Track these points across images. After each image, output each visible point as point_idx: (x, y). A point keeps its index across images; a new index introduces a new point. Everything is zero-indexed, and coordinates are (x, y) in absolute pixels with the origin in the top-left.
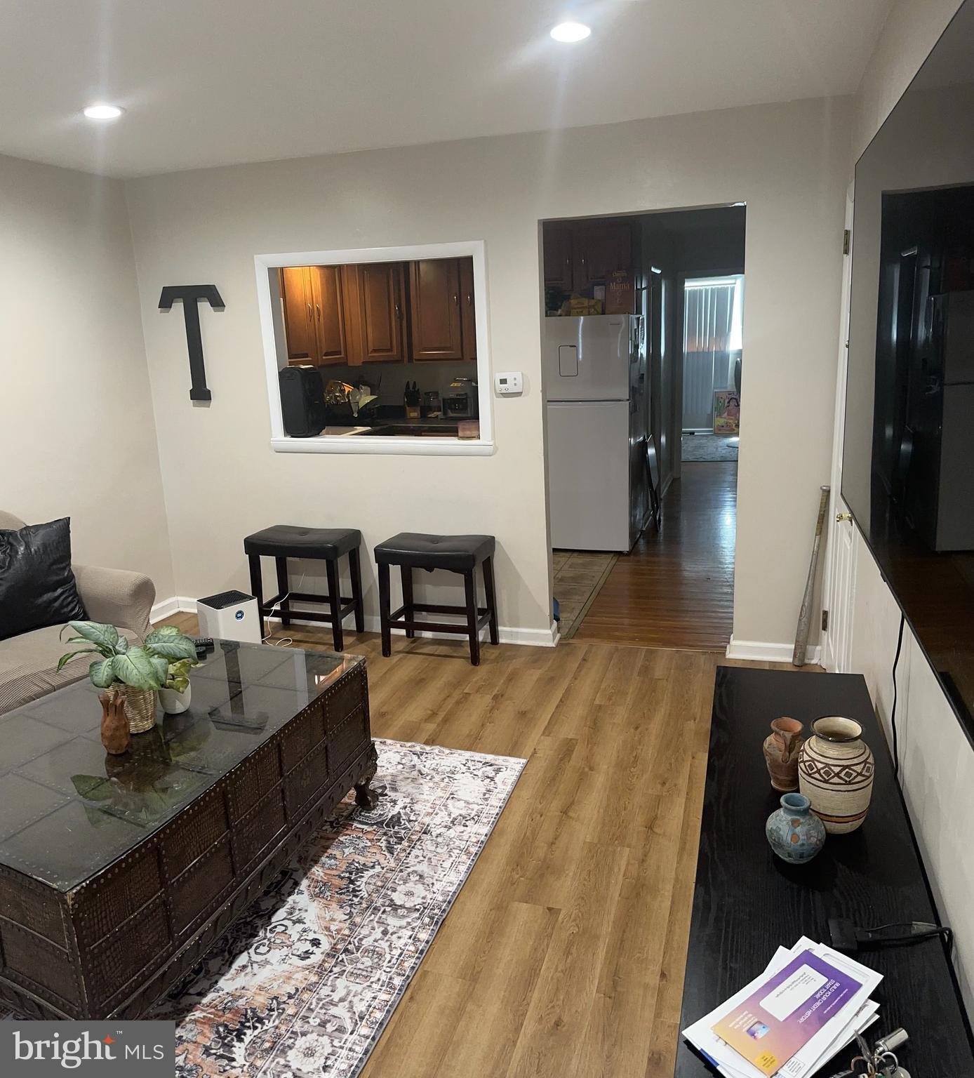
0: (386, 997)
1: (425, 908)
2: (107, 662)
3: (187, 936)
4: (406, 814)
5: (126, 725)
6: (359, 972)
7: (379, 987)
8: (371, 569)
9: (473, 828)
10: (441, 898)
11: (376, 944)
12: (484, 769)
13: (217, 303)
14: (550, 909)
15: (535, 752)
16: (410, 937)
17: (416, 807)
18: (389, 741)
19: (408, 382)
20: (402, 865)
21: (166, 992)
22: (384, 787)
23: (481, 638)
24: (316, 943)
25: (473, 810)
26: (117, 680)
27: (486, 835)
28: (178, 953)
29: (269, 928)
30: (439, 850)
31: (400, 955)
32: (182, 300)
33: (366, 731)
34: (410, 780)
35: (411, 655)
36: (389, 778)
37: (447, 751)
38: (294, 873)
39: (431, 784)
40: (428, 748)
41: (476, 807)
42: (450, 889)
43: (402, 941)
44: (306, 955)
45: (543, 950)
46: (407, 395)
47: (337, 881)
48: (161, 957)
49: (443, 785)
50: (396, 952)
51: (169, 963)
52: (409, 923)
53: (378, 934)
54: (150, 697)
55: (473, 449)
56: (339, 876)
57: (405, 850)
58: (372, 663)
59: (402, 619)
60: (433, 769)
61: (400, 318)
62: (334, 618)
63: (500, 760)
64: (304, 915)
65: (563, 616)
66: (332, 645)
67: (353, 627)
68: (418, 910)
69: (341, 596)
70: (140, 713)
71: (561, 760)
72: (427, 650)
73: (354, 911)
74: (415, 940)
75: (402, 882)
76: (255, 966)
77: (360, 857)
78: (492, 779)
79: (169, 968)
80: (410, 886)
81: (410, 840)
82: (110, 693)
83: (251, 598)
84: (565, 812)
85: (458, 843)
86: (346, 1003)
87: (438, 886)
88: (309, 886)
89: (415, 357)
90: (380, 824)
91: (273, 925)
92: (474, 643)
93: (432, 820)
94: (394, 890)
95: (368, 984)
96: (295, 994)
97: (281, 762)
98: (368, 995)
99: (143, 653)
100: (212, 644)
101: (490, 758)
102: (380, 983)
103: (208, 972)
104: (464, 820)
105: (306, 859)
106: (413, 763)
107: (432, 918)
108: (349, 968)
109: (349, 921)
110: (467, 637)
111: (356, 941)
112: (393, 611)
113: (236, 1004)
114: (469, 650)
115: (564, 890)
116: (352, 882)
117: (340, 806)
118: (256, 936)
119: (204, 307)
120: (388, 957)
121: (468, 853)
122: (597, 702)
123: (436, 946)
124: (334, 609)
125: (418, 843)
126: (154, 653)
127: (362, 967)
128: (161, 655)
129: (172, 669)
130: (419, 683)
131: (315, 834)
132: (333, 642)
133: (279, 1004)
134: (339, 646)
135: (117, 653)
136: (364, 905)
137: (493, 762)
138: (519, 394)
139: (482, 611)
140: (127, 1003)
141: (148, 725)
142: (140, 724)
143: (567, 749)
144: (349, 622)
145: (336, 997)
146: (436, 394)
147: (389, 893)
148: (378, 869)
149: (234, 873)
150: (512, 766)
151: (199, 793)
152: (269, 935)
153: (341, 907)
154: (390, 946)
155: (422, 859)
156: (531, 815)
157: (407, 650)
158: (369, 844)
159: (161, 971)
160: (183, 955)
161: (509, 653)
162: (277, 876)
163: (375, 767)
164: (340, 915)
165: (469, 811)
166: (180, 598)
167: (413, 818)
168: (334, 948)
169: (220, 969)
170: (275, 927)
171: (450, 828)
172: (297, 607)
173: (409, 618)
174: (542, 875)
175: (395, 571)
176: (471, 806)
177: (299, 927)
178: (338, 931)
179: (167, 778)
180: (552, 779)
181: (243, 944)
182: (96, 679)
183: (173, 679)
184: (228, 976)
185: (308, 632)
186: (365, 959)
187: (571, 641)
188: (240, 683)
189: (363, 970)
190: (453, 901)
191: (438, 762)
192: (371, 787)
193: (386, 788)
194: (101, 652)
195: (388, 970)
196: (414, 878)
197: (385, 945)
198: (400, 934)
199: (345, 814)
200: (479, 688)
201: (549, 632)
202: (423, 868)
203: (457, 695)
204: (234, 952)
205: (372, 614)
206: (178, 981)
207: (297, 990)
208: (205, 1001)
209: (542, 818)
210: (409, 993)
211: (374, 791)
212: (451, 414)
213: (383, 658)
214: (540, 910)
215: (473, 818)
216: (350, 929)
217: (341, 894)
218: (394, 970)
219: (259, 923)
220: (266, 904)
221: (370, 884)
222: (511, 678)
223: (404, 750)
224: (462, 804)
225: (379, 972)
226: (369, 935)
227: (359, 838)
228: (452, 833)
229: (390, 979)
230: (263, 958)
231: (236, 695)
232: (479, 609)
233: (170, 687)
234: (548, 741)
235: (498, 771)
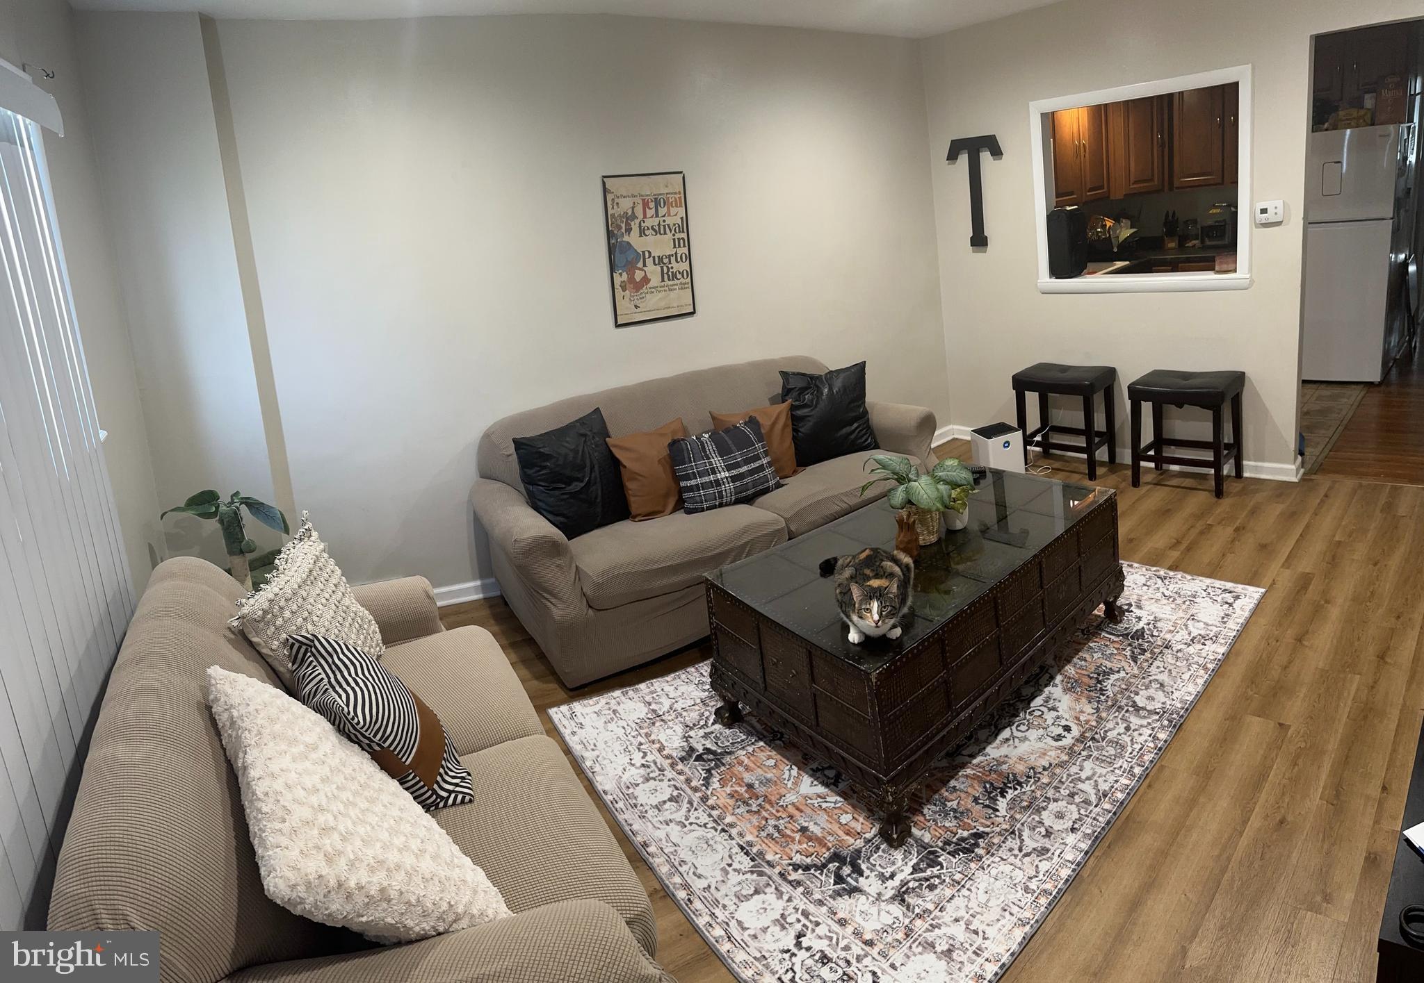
0: (1127, 782)
1: (1164, 712)
2: (902, 488)
3: (963, 709)
4: (1149, 630)
5: (917, 539)
6: (1104, 758)
7: (1121, 773)
8: (1124, 405)
9: (1210, 647)
10: (1179, 705)
11: (1119, 737)
12: (1224, 595)
13: (997, 152)
14: (1280, 724)
15: (1274, 582)
16: (1150, 736)
17: (1158, 625)
18: (1135, 565)
19: (1168, 212)
20: (1144, 674)
21: (945, 751)
22: (1130, 605)
23: (1225, 472)
24: (1067, 729)
25: (1211, 631)
26: (910, 502)
27: (1223, 654)
28: (956, 722)
29: (1028, 711)
30: (1178, 663)
31: (1141, 749)
32: (966, 151)
33: (1115, 556)
34: (1154, 600)
35: (1159, 487)
36: (1135, 597)
37: (1189, 577)
38: (1051, 669)
39: (1173, 606)
40: (1171, 574)
41: (1215, 629)
42: (1188, 698)
43: (1144, 737)
44: (1058, 738)
45: (1272, 759)
46: (1165, 224)
47: (1086, 680)
48: (942, 723)
49: (1184, 607)
50: (1138, 747)
51: (947, 730)
52: (1149, 724)
53: (1121, 729)
54: (936, 516)
55: (1230, 283)
56: (1089, 676)
57: (1147, 661)
58: (1121, 492)
59: (1152, 453)
60: (1176, 593)
61: (1162, 146)
62: (1089, 450)
63: (1239, 588)
64: (1057, 704)
65: (1308, 451)
66: (1085, 474)
67: (1106, 458)
68: (1158, 713)
69: (1096, 429)
70: (928, 529)
71: (1298, 592)
72: (1174, 482)
73: (1101, 707)
74: (1155, 738)
75: (1143, 688)
76: (1016, 740)
77: (1107, 662)
78: (1231, 605)
79: (948, 732)
80: (1151, 692)
81: (1152, 653)
82: (904, 513)
83: (1017, 430)
84: (1299, 640)
85: (1196, 659)
86: (1092, 782)
87: (1176, 694)
88: (1063, 681)
89: (1176, 184)
90: (1126, 636)
91: (1032, 709)
92: (1219, 478)
93: (1173, 637)
94: (1137, 694)
95: (1112, 769)
96: (1049, 768)
97: (1041, 577)
98: (1112, 778)
99: (931, 481)
100: (985, 472)
101: (1229, 585)
102: (1122, 769)
103: (977, 740)
104: (1203, 639)
105: (1061, 657)
106: (1157, 586)
107: (1170, 721)
108: (1095, 754)
109: (1096, 715)
110: (1212, 471)
111: (1102, 732)
112: (1143, 445)
113: (1000, 768)
114: (1213, 483)
115: (1295, 709)
116: (1099, 682)
117: (1090, 617)
118: (1018, 716)
119: (985, 156)
120: (1130, 750)
121: (1205, 668)
122: (1337, 538)
123: (1173, 746)
124: (1089, 442)
125: (1160, 656)
126: (941, 480)
127: (1106, 754)
128: (946, 482)
129: (954, 494)
130: (1165, 513)
131: (1069, 638)
132: (1087, 472)
133: (1035, 773)
134: (1092, 476)
135: (910, 480)
136: (1110, 703)
137: (1232, 589)
138: (1279, 223)
139: (1227, 446)
140: (913, 758)
141: (933, 538)
142: (927, 537)
143: (1304, 582)
144: (1102, 454)
145: (1083, 775)
146: (1195, 222)
147: (1132, 695)
148: (1122, 674)
149: (1001, 664)
150: (1251, 595)
151: (974, 598)
152: (1028, 717)
153: (1090, 702)
154: (1132, 740)
155: (1163, 669)
156: (1268, 639)
157: (1154, 482)
158: (1116, 652)
159: (942, 734)
160: (959, 723)
161: (1252, 487)
162: (1036, 670)
163: (1121, 588)
164: (1089, 709)
165: (1208, 632)
166: (956, 427)
167: (1155, 633)
168: (1082, 735)
169: (987, 739)
170: (1034, 711)
171: (1189, 645)
172: (1057, 439)
173: (1158, 452)
174: (1275, 695)
175: (1147, 408)
176: (1210, 628)
177: (1054, 714)
178: (1087, 722)
179: (949, 583)
180: (1289, 609)
181: (1007, 721)
182: (892, 502)
183: (954, 501)
184: (994, 745)
185: (1067, 461)
186: (1109, 748)
187: (1313, 477)
188: (1005, 507)
189: (1107, 757)
190: (1191, 709)
191: (1180, 586)
192: (1118, 603)
193: (1132, 605)
194: (896, 480)
195: (1130, 760)
196: (1156, 686)
197: (1128, 739)
198: (1141, 732)
199: (1094, 624)
200: (1223, 520)
201: (1293, 467)
202: (1164, 677)
203: (1200, 526)
204: (1000, 727)
205: (1124, 447)
206: (953, 744)
207: (1051, 764)
208: (975, 761)
209: (1278, 644)
210: (1147, 781)
211: (1120, 607)
212: (1208, 243)
213: (1132, 488)
214: (1272, 724)
215: (1211, 639)
216: (1097, 722)
217: (1090, 691)
218: (1135, 761)
219: (1021, 706)
220: (1026, 691)
221: (1115, 685)
222: (1254, 512)
223: (1149, 574)
224: (1201, 625)
225: (1121, 761)
226: (1114, 728)
227: (1106, 646)
228: (1191, 650)
229: (1131, 767)
230: (1023, 734)
231: (1002, 519)
232: (1225, 444)
233: (953, 508)
234: (1287, 572)
235: (1237, 598)
